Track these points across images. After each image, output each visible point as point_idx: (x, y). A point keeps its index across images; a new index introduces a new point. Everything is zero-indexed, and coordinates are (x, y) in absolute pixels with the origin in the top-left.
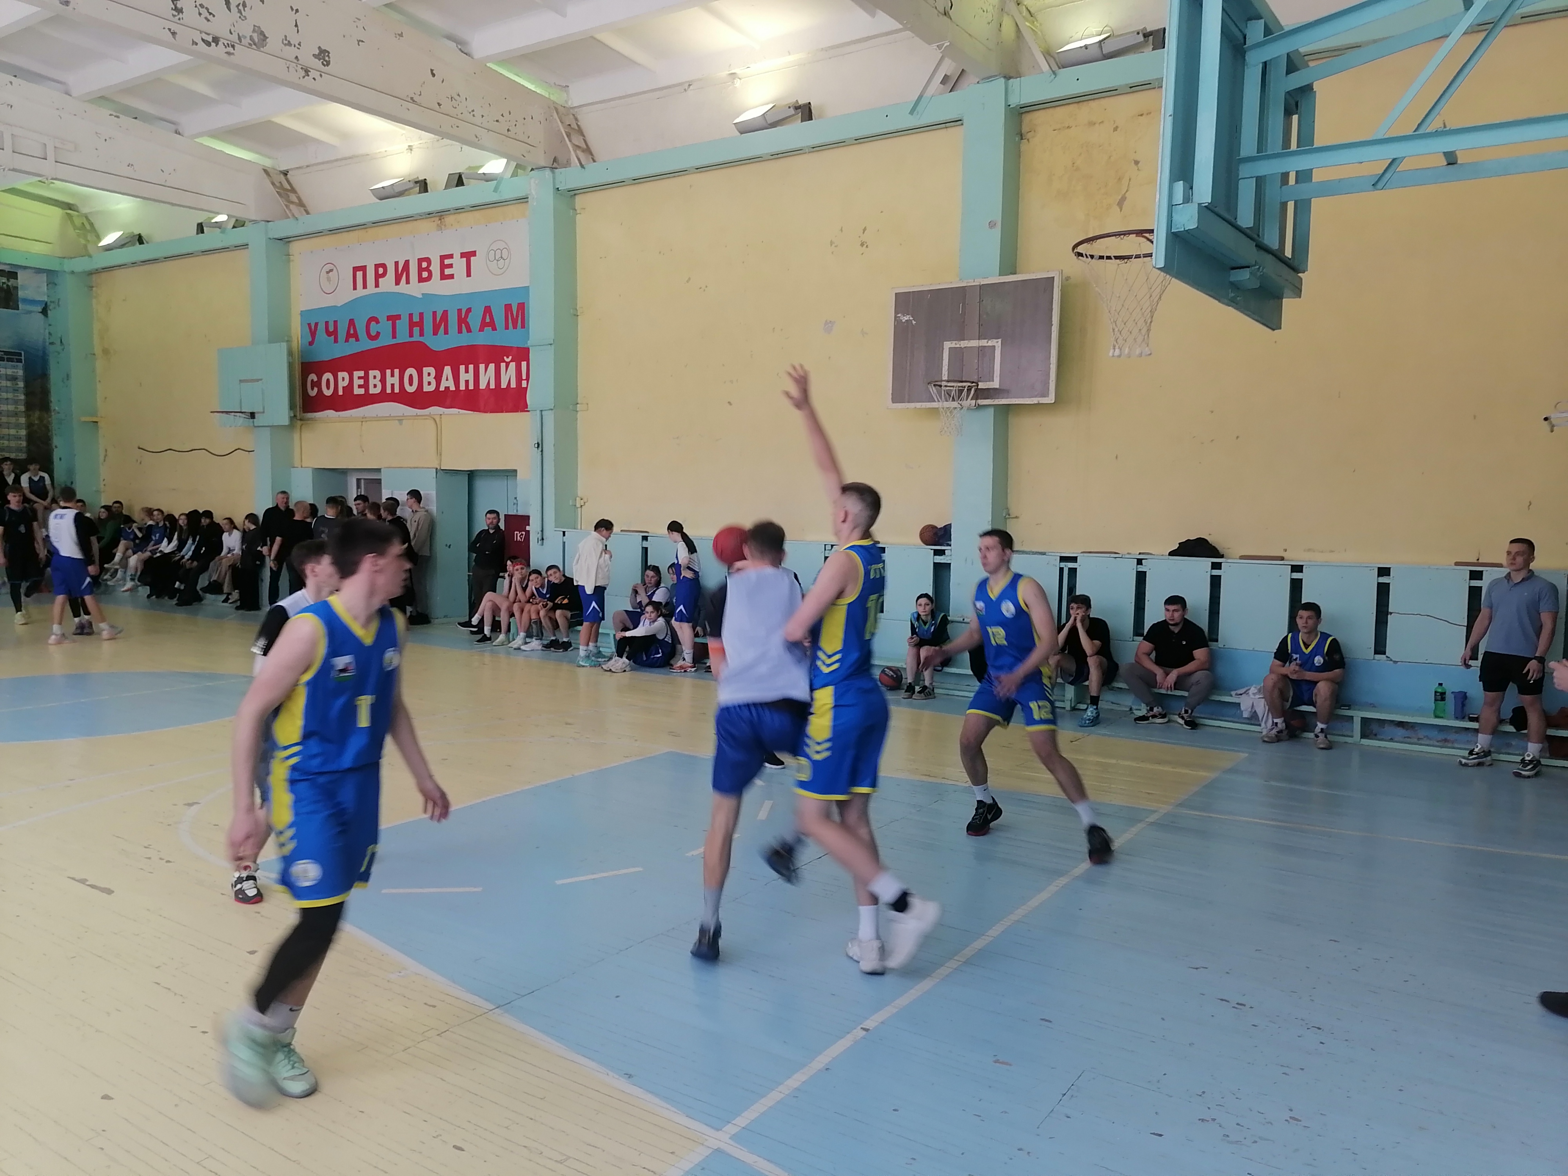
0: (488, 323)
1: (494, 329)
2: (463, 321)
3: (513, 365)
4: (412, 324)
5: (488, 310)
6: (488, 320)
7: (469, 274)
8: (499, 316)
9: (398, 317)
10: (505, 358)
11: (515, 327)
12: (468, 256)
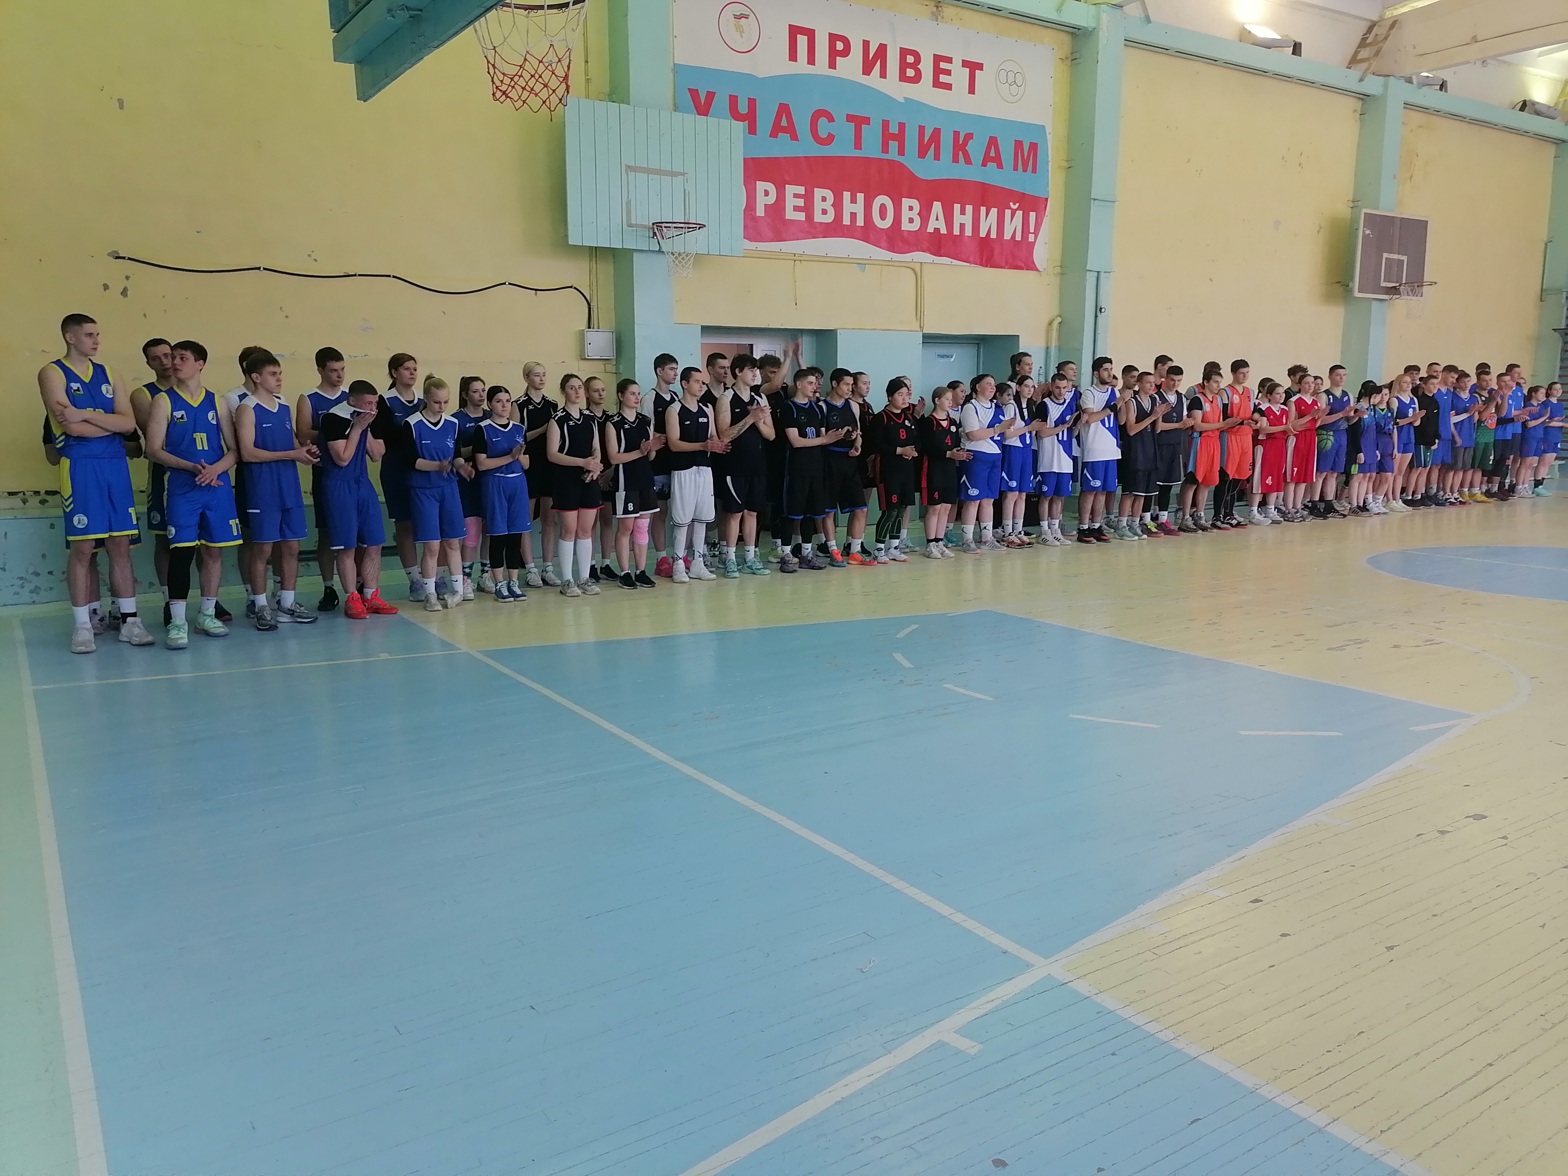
0: (992, 156)
1: (1000, 166)
2: (960, 147)
3: (1019, 213)
4: (887, 137)
5: (993, 142)
6: (992, 154)
7: (972, 90)
8: (1007, 153)
9: (867, 121)
10: (1011, 204)
11: (1025, 170)
12: (973, 67)
